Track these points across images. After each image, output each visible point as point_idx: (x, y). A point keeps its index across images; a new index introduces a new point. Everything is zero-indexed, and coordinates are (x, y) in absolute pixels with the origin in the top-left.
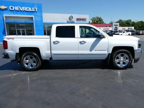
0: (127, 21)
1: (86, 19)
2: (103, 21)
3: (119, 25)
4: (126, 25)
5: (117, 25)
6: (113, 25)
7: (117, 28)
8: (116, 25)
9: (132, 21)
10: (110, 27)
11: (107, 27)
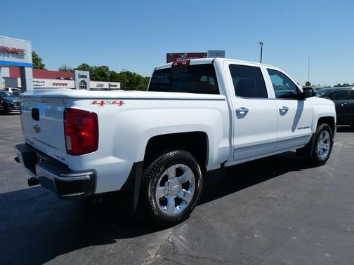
0: (100, 68)
1: (22, 51)
2: (43, 63)
3: (88, 76)
4: (99, 77)
5: (86, 77)
6: (77, 76)
7: (85, 84)
8: (83, 76)
9: (110, 70)
10: (68, 79)
11: (59, 79)
